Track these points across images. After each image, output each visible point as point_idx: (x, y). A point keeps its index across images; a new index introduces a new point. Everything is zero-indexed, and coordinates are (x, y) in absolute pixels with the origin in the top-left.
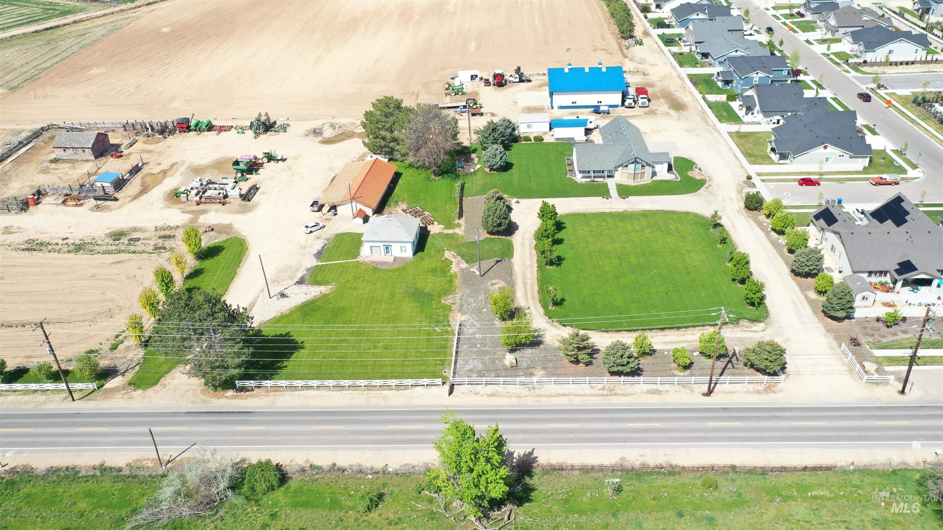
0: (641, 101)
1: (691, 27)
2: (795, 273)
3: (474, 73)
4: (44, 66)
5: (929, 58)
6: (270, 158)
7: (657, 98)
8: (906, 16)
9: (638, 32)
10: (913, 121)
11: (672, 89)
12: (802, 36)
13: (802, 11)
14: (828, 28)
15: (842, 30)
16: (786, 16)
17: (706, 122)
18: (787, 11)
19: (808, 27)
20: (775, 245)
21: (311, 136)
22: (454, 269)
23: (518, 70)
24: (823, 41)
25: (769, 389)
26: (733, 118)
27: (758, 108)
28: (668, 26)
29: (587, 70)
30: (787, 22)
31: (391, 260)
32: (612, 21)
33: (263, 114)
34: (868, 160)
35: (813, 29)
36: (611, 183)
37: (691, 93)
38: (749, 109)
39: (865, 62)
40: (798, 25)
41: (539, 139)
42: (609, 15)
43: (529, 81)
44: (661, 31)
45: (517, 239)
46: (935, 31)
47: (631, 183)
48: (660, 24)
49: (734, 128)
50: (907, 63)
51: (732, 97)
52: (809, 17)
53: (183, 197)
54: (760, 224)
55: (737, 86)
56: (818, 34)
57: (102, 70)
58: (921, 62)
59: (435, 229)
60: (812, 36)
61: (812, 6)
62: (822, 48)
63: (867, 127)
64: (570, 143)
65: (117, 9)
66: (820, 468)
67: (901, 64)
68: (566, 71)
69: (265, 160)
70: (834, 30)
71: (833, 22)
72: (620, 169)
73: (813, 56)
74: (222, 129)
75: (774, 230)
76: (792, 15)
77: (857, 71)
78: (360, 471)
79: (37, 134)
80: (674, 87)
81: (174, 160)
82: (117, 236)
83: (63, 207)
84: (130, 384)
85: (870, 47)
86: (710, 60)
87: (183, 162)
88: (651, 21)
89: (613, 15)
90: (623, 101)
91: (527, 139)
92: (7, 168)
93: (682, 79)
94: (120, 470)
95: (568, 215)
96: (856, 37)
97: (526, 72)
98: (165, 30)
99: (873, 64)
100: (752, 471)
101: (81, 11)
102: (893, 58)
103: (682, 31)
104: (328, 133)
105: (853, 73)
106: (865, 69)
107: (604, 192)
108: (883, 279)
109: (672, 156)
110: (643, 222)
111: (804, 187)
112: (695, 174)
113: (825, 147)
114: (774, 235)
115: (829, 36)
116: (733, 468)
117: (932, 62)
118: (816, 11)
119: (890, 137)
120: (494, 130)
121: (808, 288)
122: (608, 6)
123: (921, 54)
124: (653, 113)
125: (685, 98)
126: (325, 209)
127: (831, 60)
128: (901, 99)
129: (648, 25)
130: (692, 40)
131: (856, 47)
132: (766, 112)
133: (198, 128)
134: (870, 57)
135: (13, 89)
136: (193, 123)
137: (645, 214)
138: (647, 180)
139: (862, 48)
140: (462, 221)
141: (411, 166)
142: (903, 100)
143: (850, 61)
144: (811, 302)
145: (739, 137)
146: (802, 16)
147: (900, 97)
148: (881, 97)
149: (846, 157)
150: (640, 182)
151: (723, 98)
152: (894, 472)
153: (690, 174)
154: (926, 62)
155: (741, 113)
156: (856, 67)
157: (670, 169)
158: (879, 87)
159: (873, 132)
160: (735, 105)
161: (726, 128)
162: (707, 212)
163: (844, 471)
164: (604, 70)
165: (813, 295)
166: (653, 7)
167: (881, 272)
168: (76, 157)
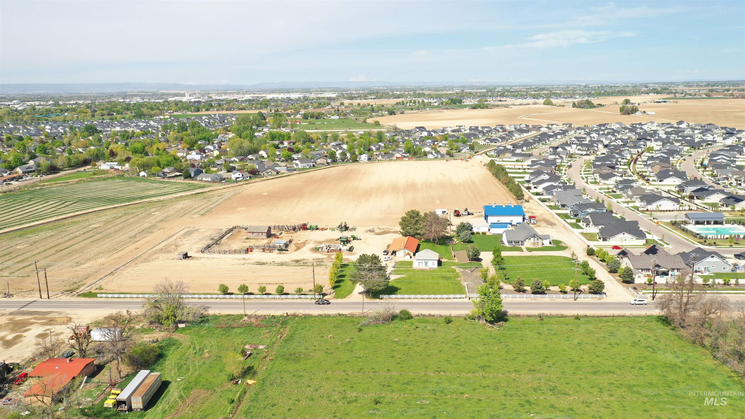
0: (532, 221)
1: (554, 194)
2: (611, 272)
3: (444, 210)
4: (211, 207)
5: (681, 208)
6: (354, 238)
7: (540, 221)
8: (671, 193)
9: (526, 197)
10: (669, 230)
11: (548, 218)
12: (614, 200)
13: (615, 190)
14: (628, 196)
15: (635, 197)
16: (606, 192)
17: (566, 229)
18: (607, 191)
19: (619, 197)
20: (601, 265)
21: (369, 233)
22: (457, 271)
23: (466, 210)
24: (626, 202)
25: (599, 299)
26: (579, 227)
27: (591, 223)
28: (542, 195)
29: (504, 206)
30: (607, 194)
31: (428, 268)
32: (511, 193)
33: (344, 222)
34: (645, 240)
35: (621, 197)
36: (523, 247)
37: (557, 220)
38: (587, 225)
39: (647, 210)
40: (613, 196)
41: (484, 233)
42: (508, 191)
43: (472, 214)
44: (539, 197)
45: (483, 263)
46: (686, 199)
47: (532, 247)
48: (537, 194)
49: (581, 231)
50: (670, 211)
51: (579, 221)
52: (618, 192)
53: (320, 250)
54: (594, 260)
55: (581, 216)
56: (623, 199)
57: (244, 209)
58: (677, 210)
59: (443, 260)
60: (620, 200)
61: (619, 187)
62: (626, 205)
63: (647, 232)
64: (500, 235)
65: (229, 186)
66: (620, 316)
67: (667, 211)
68: (494, 207)
69: (352, 239)
70: (631, 197)
71: (630, 193)
72: (527, 240)
73: (621, 208)
74: (322, 229)
75: (601, 261)
76: (609, 192)
77: (643, 213)
78: (441, 316)
79: (231, 230)
80: (548, 217)
81: (306, 239)
82: (297, 261)
83: (263, 253)
84: (334, 297)
85: (649, 202)
86: (566, 207)
87: (311, 240)
88: (533, 193)
89: (511, 190)
90: (523, 221)
91: (478, 233)
92: (226, 241)
93: (552, 215)
94: (346, 315)
95: (505, 257)
96: (642, 199)
97: (470, 211)
98: (266, 194)
99: (652, 211)
100: (594, 317)
101: (210, 186)
102: (661, 208)
103: (550, 197)
104: (377, 231)
105: (641, 214)
106: (648, 213)
107: (521, 250)
108: (649, 273)
109: (551, 239)
110: (541, 259)
111: (615, 250)
112: (563, 245)
113: (624, 234)
114: (601, 262)
115: (629, 200)
116: (586, 316)
117: (682, 210)
118: (621, 189)
119: (657, 235)
120: (464, 226)
121: (616, 276)
122: (507, 187)
123: (677, 207)
124: (539, 226)
125: (556, 222)
126: (390, 254)
127: (630, 209)
128: (664, 223)
129: (531, 195)
130: (555, 200)
131: (642, 203)
132: (596, 225)
133: (311, 228)
134: (650, 207)
135: (203, 215)
136: (308, 227)
137: (541, 257)
138: (540, 246)
139: (645, 204)
140: (455, 258)
141: (423, 242)
142: (666, 224)
143: (640, 209)
144: (618, 280)
145: (583, 234)
146: (615, 192)
147: (664, 222)
148: (655, 222)
149: (634, 239)
150: (536, 246)
151: (574, 221)
152: (648, 316)
153: (560, 244)
154: (679, 210)
155: (584, 227)
156: (643, 212)
157: (550, 243)
158: (654, 219)
159: (649, 234)
160: (581, 224)
161: (577, 231)
162: (570, 256)
163: (629, 317)
164: (513, 206)
165: (618, 278)
166: (533, 188)
167: (647, 270)
168: (257, 237)
